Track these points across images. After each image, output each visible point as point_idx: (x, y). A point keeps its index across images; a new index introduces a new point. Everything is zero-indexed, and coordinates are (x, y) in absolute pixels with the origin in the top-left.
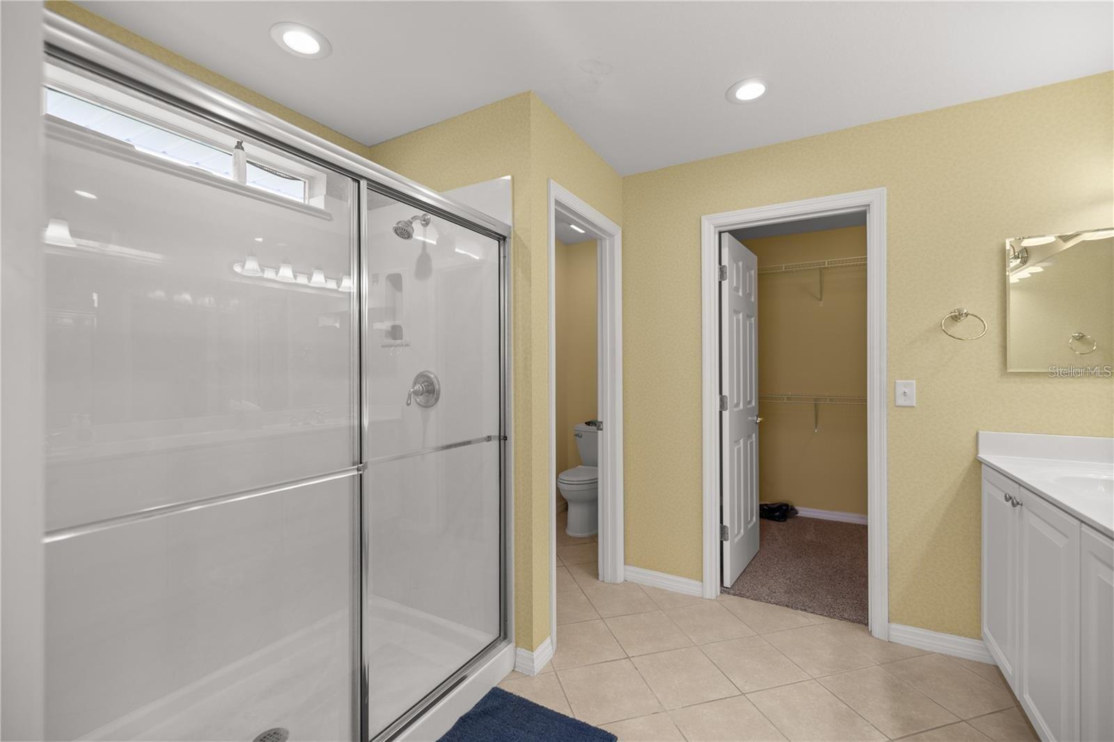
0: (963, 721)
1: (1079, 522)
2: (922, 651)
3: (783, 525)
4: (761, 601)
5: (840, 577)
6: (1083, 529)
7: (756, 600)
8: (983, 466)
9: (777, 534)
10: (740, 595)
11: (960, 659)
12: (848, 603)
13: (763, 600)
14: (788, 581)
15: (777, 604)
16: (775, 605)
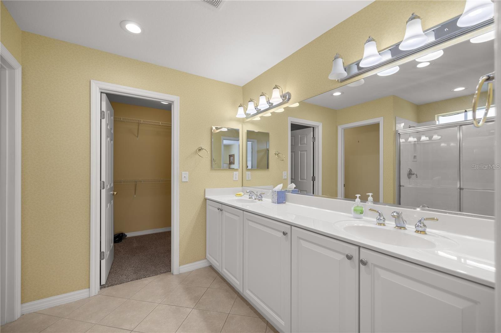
0: (208, 288)
1: (242, 211)
2: (190, 271)
3: (121, 244)
4: (124, 283)
5: (154, 257)
6: (244, 213)
7: (121, 284)
8: (207, 200)
9: (119, 249)
10: (112, 285)
11: (200, 269)
12: (161, 266)
13: (125, 282)
14: (133, 268)
15: (132, 281)
16: (131, 282)
